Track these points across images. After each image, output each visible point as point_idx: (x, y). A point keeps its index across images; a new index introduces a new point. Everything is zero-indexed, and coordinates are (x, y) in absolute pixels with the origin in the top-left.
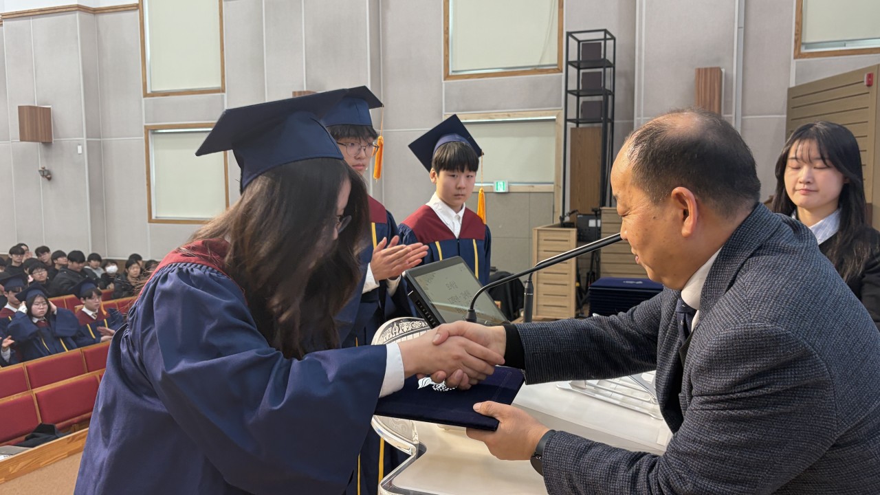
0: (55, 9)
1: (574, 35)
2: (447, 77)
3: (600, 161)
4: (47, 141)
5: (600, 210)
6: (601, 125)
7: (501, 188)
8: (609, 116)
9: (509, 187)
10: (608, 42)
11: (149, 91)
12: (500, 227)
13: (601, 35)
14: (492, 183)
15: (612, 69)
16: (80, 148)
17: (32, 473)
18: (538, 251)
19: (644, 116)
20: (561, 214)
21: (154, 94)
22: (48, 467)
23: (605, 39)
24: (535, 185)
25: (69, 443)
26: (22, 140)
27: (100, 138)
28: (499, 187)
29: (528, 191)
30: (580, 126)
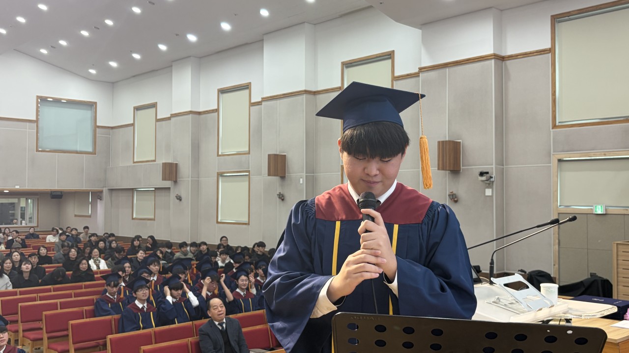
0: (292, 93)
2: (555, 126)
4: (283, 176)
7: (599, 212)
9: (606, 210)
12: (599, 241)
14: (592, 206)
16: (301, 180)
18: (617, 260)
26: (269, 175)
27: (314, 173)
28: (597, 210)
29: (623, 213)
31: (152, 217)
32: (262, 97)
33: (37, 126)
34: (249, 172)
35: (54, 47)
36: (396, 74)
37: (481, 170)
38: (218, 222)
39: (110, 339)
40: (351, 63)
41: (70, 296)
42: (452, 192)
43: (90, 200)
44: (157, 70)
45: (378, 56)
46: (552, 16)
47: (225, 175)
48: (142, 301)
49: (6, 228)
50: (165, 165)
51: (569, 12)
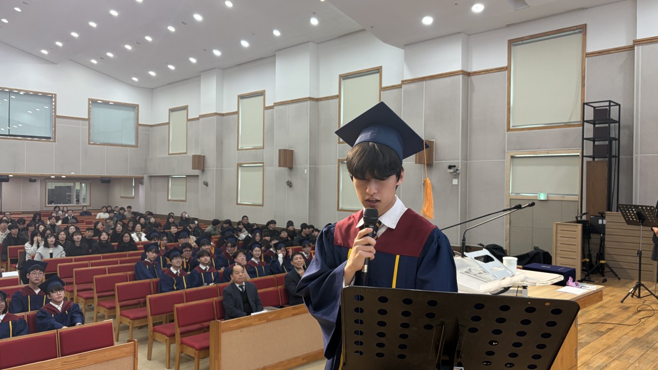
0: (299, 99)
2: (509, 130)
3: (606, 182)
4: (291, 167)
5: (605, 214)
6: (607, 159)
7: (542, 197)
8: (613, 154)
9: (548, 197)
10: (611, 107)
12: (542, 222)
13: (607, 104)
14: (537, 194)
15: (617, 124)
16: (306, 170)
18: (556, 237)
19: (640, 154)
23: (610, 106)
24: (565, 196)
25: (293, 310)
26: (280, 166)
27: (316, 165)
28: (541, 197)
29: (561, 199)
30: (596, 160)
31: (184, 199)
32: (274, 102)
33: (89, 123)
34: (263, 163)
35: (102, 58)
36: (383, 85)
37: (449, 164)
38: (237, 204)
39: (149, 298)
40: (346, 76)
41: (116, 263)
43: (134, 185)
44: (188, 79)
45: (370, 70)
46: (509, 41)
47: (244, 165)
48: (176, 268)
49: (64, 207)
50: (194, 157)
51: (523, 38)
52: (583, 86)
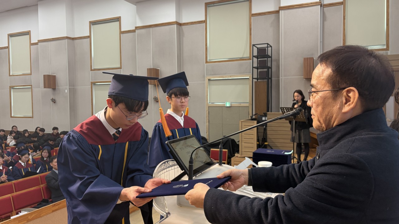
0: (58, 38)
1: (256, 46)
2: (207, 62)
3: (266, 94)
4: (54, 88)
5: (267, 114)
6: (266, 80)
7: (228, 105)
8: (270, 77)
9: (231, 104)
10: (269, 48)
11: (93, 69)
12: (228, 120)
13: (266, 45)
14: (224, 103)
15: (271, 58)
16: (66, 90)
17: (38, 219)
18: (241, 129)
19: (284, 77)
20: (251, 115)
21: (95, 70)
22: (44, 216)
23: (268, 47)
24: (241, 104)
25: (53, 207)
26: (45, 87)
27: (74, 86)
29: (239, 106)
30: (259, 80)
32: (38, 40)
36: (122, 30)
38: (11, 117)
40: (95, 22)
42: (155, 97)
45: (111, 19)
46: (205, 3)
47: (15, 88)
51: (214, 2)
52: (250, 34)
